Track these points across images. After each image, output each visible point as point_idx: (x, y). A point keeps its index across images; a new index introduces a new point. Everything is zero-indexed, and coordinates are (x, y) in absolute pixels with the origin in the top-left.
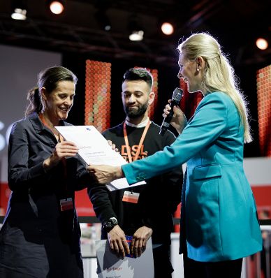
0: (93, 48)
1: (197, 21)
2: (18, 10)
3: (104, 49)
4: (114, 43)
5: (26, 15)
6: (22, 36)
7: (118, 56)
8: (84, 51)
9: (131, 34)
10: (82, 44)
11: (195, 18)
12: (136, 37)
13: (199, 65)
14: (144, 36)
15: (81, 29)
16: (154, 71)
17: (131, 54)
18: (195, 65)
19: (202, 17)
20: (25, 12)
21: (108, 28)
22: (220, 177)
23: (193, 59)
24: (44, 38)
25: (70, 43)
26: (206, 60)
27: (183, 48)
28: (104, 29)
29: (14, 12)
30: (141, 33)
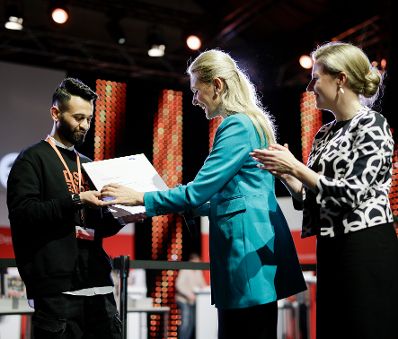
0: (105, 65)
1: (229, 33)
2: (13, 19)
3: (118, 66)
5: (23, 24)
6: (19, 50)
7: (135, 75)
8: (93, 68)
9: (150, 48)
10: (90, 60)
11: (228, 30)
12: (156, 52)
13: (217, 87)
14: (165, 51)
15: (88, 42)
16: (177, 93)
18: (212, 87)
19: (235, 29)
20: (21, 20)
21: (122, 41)
22: (244, 211)
23: (209, 81)
25: (76, 59)
26: (224, 80)
27: (193, 71)
28: (117, 42)
29: (9, 21)
30: (162, 47)
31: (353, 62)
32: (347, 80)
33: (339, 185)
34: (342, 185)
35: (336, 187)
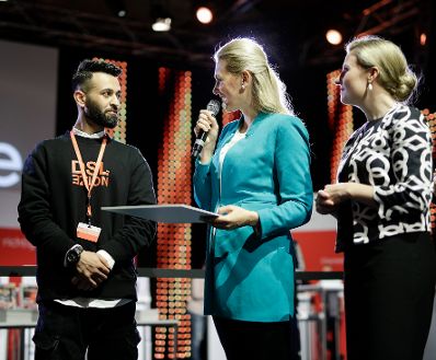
3: (117, 42)
4: (132, 34)
7: (136, 52)
8: (88, 45)
9: (155, 22)
10: (86, 36)
12: (161, 26)
13: (244, 80)
14: (172, 25)
15: (85, 15)
17: (154, 49)
21: (122, 14)
24: (34, 28)
25: (70, 34)
28: (117, 15)
30: (168, 21)
31: (388, 59)
32: (379, 75)
33: (398, 191)
34: (402, 189)
35: (396, 193)
